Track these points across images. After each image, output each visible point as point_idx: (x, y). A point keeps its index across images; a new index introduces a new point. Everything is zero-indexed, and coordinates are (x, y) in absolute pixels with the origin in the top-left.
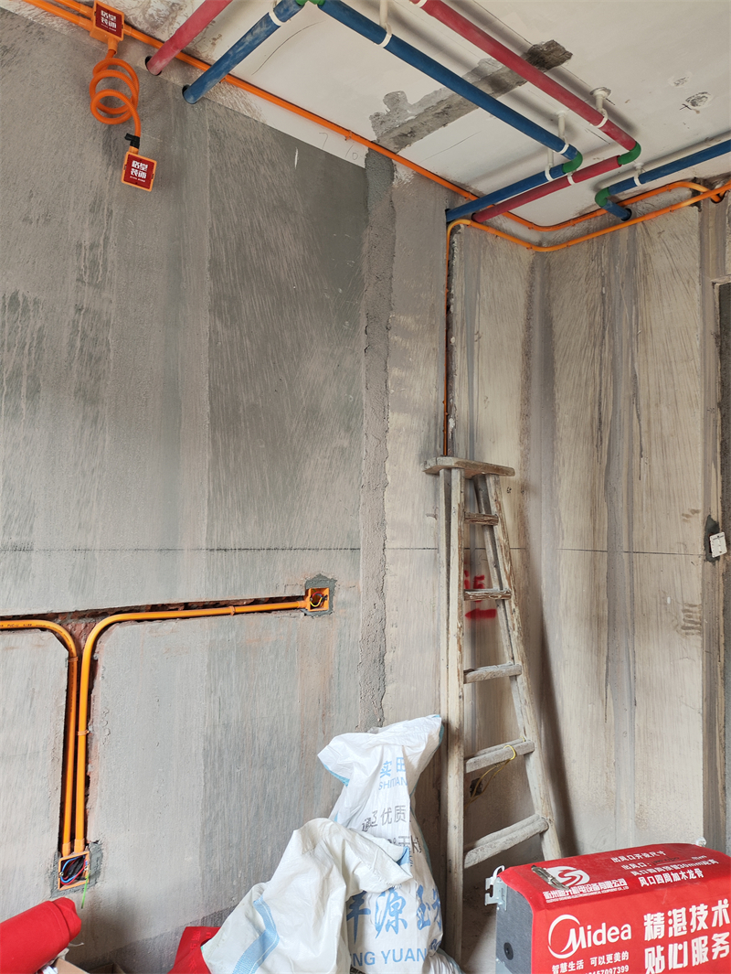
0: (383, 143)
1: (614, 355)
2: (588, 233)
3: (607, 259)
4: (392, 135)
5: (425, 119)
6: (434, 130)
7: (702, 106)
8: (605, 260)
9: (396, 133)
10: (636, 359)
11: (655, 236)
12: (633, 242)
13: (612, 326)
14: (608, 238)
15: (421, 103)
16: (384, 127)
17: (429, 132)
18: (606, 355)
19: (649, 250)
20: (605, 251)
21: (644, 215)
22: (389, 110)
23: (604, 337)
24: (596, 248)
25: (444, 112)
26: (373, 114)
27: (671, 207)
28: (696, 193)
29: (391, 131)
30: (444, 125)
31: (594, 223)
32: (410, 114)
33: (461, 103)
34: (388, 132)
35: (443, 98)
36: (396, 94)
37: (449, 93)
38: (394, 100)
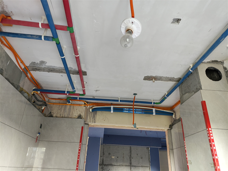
0: (29, 68)
2: (59, 103)
3: (63, 111)
4: (33, 67)
5: (45, 69)
6: (45, 71)
7: (97, 92)
8: (62, 111)
9: (35, 67)
11: (75, 110)
12: (70, 109)
14: (64, 106)
15: (48, 66)
16: (33, 65)
17: (43, 71)
19: (73, 112)
20: (63, 109)
21: (74, 104)
22: (39, 63)
24: (60, 107)
25: (52, 70)
26: (33, 62)
27: (80, 105)
28: (85, 104)
29: (34, 67)
30: (49, 72)
31: (61, 101)
32: (43, 66)
33: (57, 71)
34: (33, 66)
35: (54, 68)
36: (45, 62)
37: (57, 68)
38: (42, 62)
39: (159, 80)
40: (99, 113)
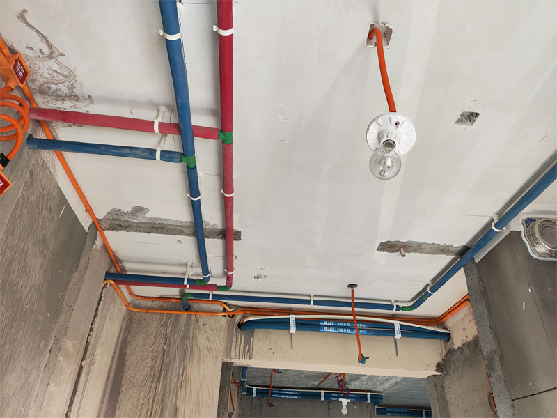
0: (103, 222)
1: (164, 391)
2: (162, 310)
3: (170, 328)
4: (113, 222)
5: (142, 225)
6: (140, 231)
7: (260, 279)
9: (117, 222)
10: (178, 397)
11: (201, 325)
12: (188, 324)
13: (167, 372)
14: (173, 317)
15: (150, 219)
16: (114, 217)
17: (136, 231)
18: (159, 390)
19: (197, 332)
20: (170, 324)
21: (197, 312)
22: (129, 212)
23: (160, 378)
24: (165, 320)
25: (157, 228)
26: (117, 208)
27: (212, 312)
28: (225, 310)
29: (115, 220)
30: (148, 233)
31: (166, 304)
32: (139, 219)
33: (170, 229)
34: (113, 220)
35: (165, 223)
36: (144, 208)
37: (171, 223)
38: (138, 210)
39: (415, 251)
40: (260, 334)
